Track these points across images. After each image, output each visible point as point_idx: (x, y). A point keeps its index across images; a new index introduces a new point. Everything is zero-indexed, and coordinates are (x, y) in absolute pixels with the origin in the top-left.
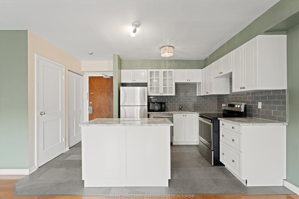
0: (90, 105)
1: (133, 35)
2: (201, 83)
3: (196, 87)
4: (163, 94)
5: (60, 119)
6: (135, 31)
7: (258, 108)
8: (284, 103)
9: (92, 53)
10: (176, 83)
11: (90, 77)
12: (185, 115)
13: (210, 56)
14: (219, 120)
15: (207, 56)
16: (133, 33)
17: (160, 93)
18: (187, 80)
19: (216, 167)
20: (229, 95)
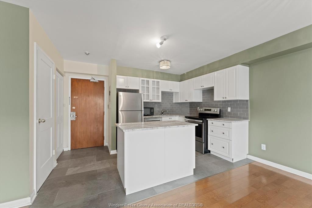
0: (72, 110)
1: (159, 46)
2: (178, 92)
3: (173, 95)
4: (152, 100)
5: (51, 128)
6: (161, 44)
7: (228, 111)
8: (247, 108)
9: (89, 54)
10: (162, 91)
11: (72, 79)
12: (170, 118)
13: (188, 73)
14: (207, 121)
15: (185, 72)
16: (159, 45)
17: (150, 99)
18: (170, 90)
19: (206, 155)
20: (201, 102)
